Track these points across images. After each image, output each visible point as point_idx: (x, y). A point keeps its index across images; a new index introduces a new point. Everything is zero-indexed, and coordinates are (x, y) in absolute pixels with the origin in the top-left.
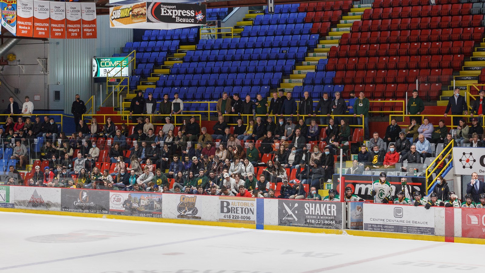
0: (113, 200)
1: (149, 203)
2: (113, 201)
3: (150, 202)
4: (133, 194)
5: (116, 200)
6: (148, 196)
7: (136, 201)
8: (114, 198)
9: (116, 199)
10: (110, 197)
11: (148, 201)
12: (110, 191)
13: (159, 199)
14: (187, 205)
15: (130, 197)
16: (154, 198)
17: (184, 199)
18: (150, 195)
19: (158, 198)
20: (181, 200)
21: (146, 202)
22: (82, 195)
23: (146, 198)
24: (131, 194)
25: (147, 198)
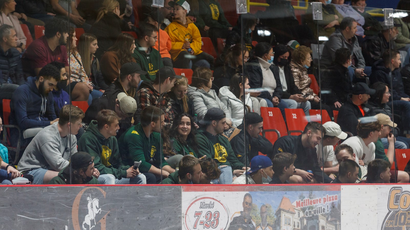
0: (194, 220)
1: (305, 221)
2: (195, 227)
3: (308, 219)
4: (258, 194)
5: (202, 223)
6: (302, 197)
7: (269, 220)
8: (198, 214)
9: (202, 218)
10: (184, 210)
11: (302, 215)
12: (182, 187)
13: (333, 207)
14: (405, 218)
15: (248, 205)
16: (319, 205)
17: (397, 199)
18: (306, 194)
19: (329, 203)
20: (392, 206)
21: (297, 221)
22: (83, 212)
23: (295, 204)
24: (252, 193)
25: (298, 204)
